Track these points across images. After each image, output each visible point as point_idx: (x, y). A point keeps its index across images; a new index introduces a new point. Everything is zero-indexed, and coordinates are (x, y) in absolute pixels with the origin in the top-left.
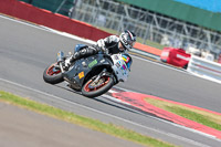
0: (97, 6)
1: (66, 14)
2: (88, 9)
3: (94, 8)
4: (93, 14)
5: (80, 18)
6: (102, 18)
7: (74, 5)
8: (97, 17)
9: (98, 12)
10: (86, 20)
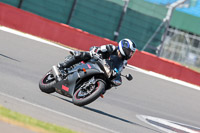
0: (186, 43)
1: (154, 52)
2: (177, 47)
3: (183, 46)
4: (183, 52)
5: (168, 57)
6: (192, 57)
7: (162, 42)
8: (187, 55)
9: (188, 51)
10: (175, 58)
